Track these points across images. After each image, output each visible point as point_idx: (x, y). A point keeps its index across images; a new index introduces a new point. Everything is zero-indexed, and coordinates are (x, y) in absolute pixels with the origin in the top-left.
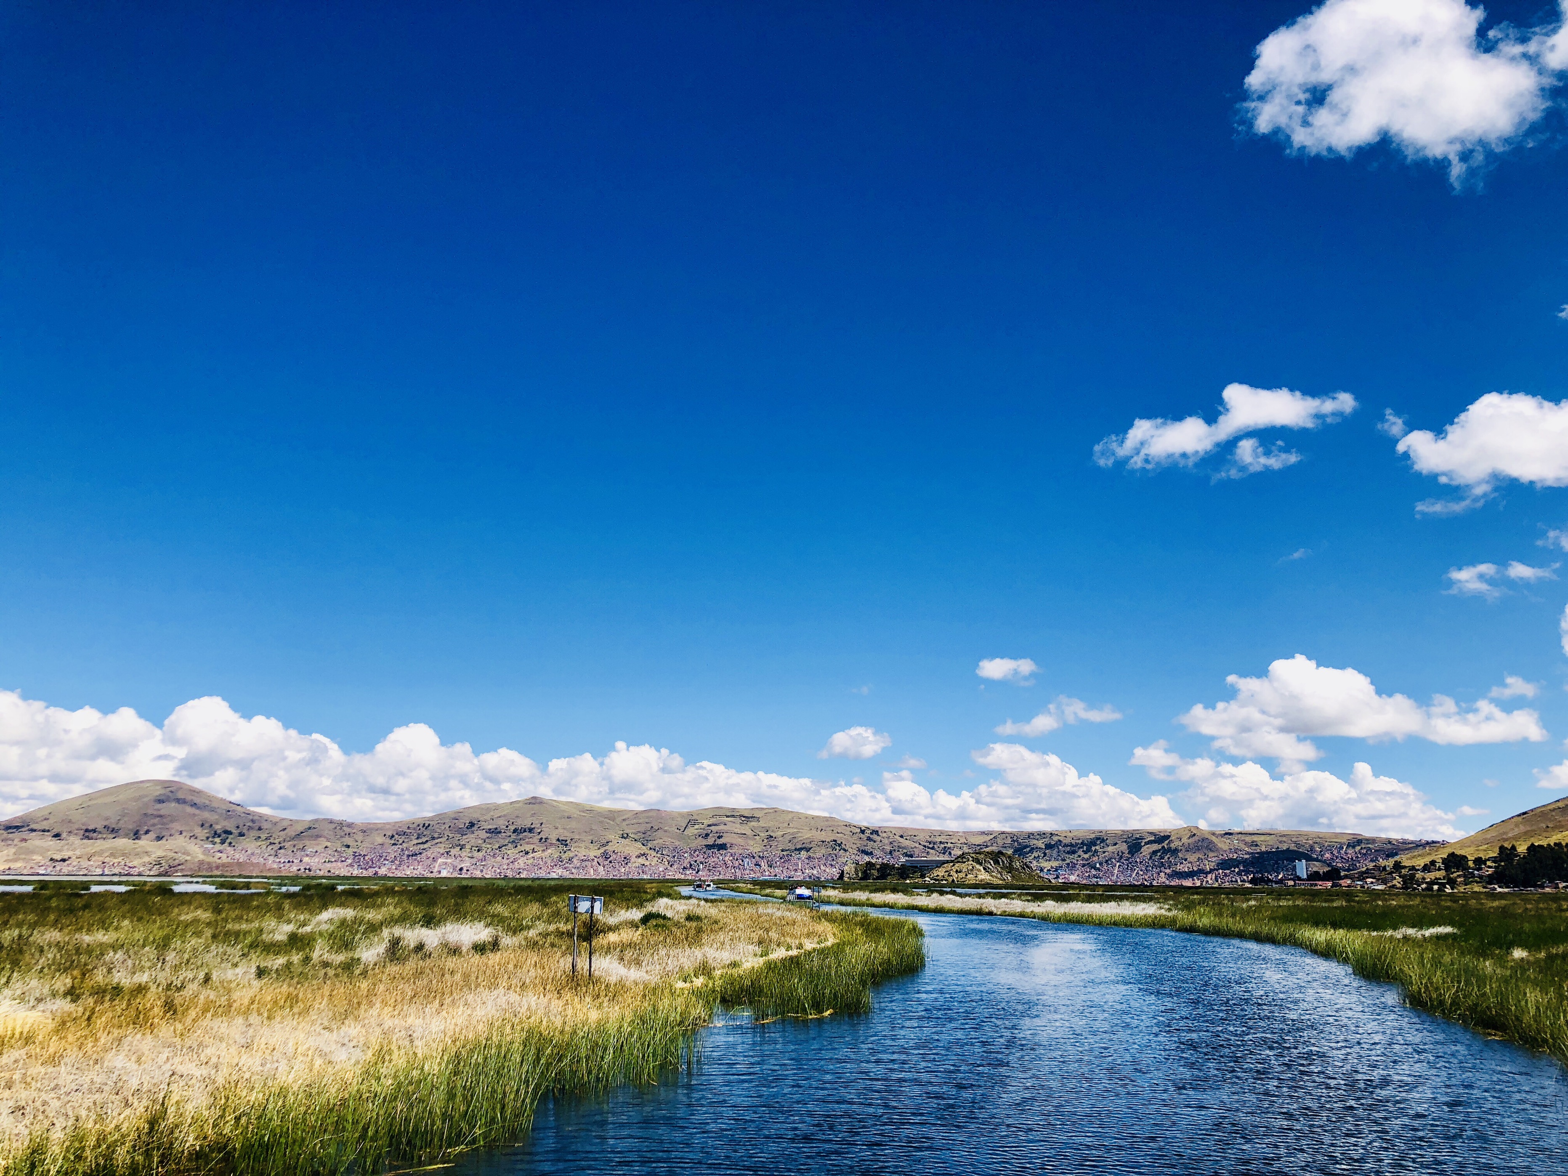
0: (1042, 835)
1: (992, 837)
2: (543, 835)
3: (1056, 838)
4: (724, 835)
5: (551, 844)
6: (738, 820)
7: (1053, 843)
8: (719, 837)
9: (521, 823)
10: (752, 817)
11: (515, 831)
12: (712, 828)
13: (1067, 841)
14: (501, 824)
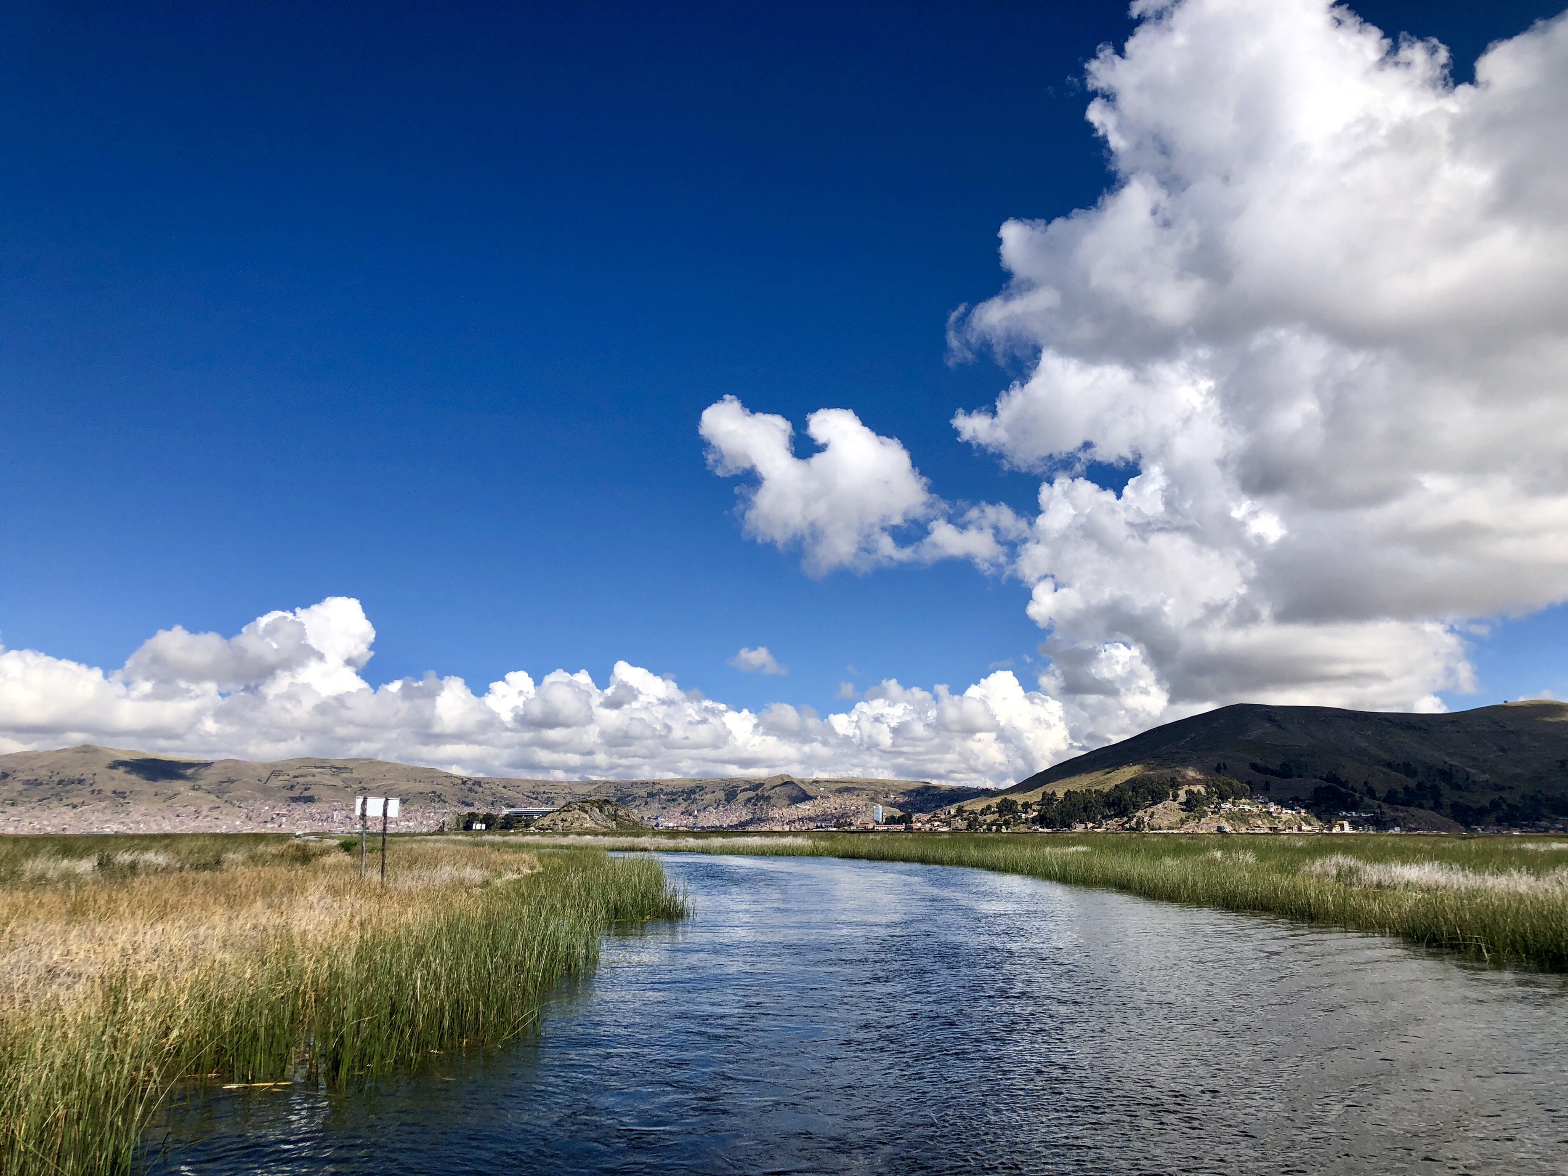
0: (645, 784)
1: (596, 786)
2: (94, 787)
3: (657, 787)
4: (312, 787)
5: (107, 798)
6: (329, 771)
7: (654, 792)
8: (306, 789)
9: (67, 774)
10: (344, 768)
11: (60, 782)
12: (300, 780)
13: (669, 790)
14: (43, 774)
